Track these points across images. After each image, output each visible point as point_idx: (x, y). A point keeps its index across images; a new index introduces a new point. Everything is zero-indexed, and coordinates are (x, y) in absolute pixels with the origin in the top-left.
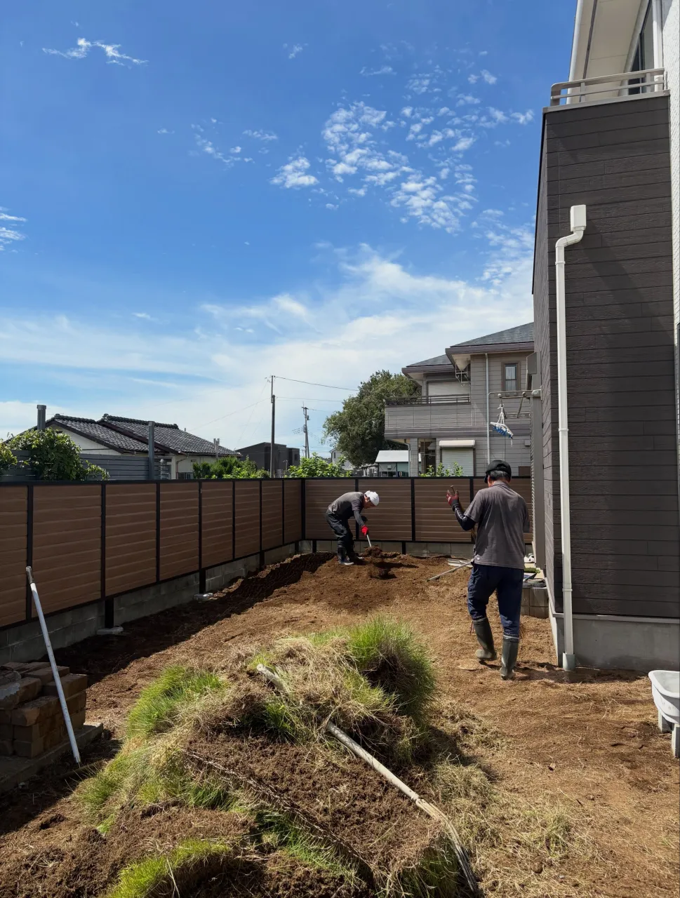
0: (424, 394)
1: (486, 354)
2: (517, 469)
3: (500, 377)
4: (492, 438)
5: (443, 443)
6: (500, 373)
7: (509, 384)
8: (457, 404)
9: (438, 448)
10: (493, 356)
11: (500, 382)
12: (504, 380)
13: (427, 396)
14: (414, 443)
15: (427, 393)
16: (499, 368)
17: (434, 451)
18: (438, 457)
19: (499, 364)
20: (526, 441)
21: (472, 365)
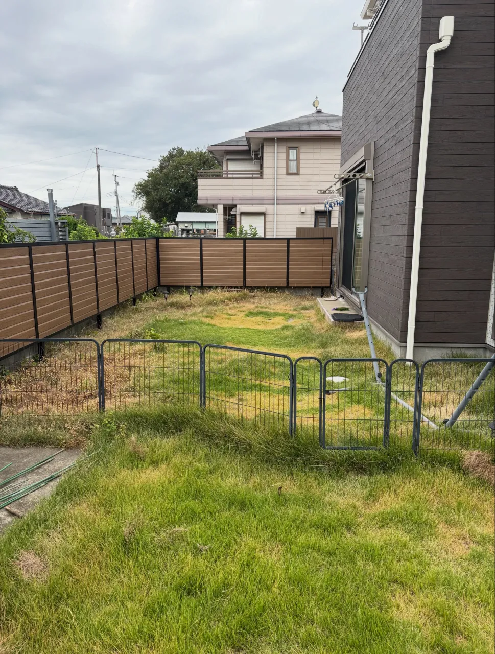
0: (225, 169)
1: (276, 139)
2: (296, 230)
3: (285, 158)
4: (278, 206)
5: (242, 208)
6: (285, 154)
7: (291, 163)
8: (253, 178)
9: (238, 213)
10: (281, 140)
11: (285, 162)
12: (288, 160)
13: (227, 171)
14: (220, 208)
15: (227, 169)
16: (285, 150)
17: (235, 215)
18: (238, 220)
19: (285, 147)
20: (302, 208)
21: (264, 147)
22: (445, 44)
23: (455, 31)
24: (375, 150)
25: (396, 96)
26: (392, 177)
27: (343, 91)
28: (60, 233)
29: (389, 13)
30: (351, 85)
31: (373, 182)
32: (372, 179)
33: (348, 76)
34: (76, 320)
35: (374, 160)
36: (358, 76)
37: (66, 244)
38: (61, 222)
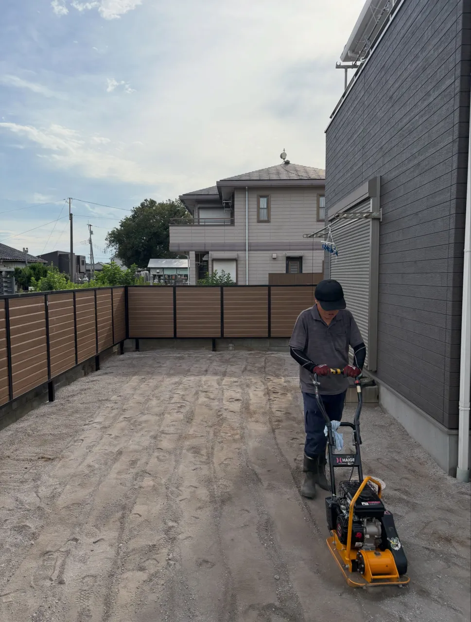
0: (196, 216)
1: (247, 187)
2: (268, 276)
3: (256, 206)
4: (250, 252)
5: (215, 255)
6: (256, 203)
7: (262, 211)
8: (224, 225)
9: (210, 260)
10: (252, 189)
11: (256, 210)
12: (259, 208)
13: (199, 219)
14: (192, 255)
15: (199, 217)
16: (255, 199)
17: (207, 261)
18: (210, 266)
19: (256, 196)
20: (273, 255)
21: (235, 196)
24: (381, 186)
25: (417, 117)
26: (417, 214)
27: (326, 132)
28: (4, 285)
30: (337, 123)
31: (380, 222)
32: (379, 219)
33: (331, 117)
35: (380, 196)
36: (347, 111)
37: (5, 299)
38: (6, 272)
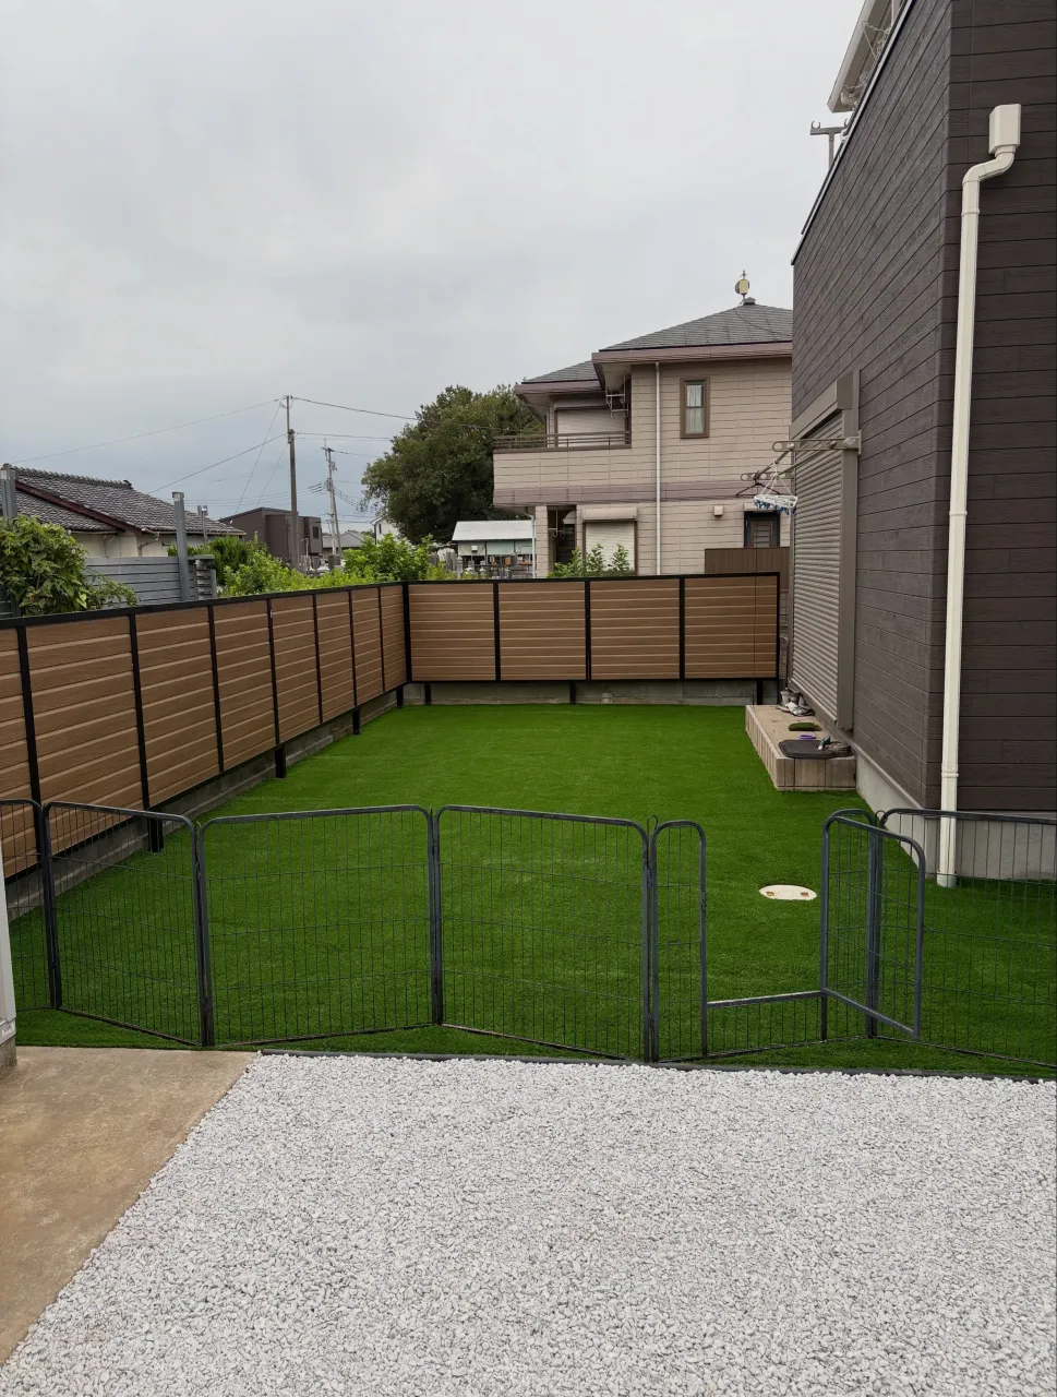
0: (551, 430)
1: (657, 364)
2: (703, 554)
3: (678, 404)
4: (664, 504)
5: (588, 512)
6: (678, 396)
7: (690, 414)
8: (609, 448)
9: (579, 523)
10: (668, 367)
11: (677, 411)
12: (684, 407)
13: (556, 435)
14: (542, 513)
15: (556, 431)
16: (677, 388)
17: (573, 526)
18: (579, 536)
19: (678, 381)
20: (716, 508)
21: (633, 383)
22: (1003, 162)
23: (1024, 133)
24: (861, 389)
25: (901, 274)
26: (898, 446)
27: (793, 264)
28: (199, 582)
29: (883, 101)
30: (809, 250)
31: (859, 457)
32: (857, 450)
33: (802, 233)
34: (229, 763)
35: (859, 408)
36: (822, 232)
38: (201, 560)
